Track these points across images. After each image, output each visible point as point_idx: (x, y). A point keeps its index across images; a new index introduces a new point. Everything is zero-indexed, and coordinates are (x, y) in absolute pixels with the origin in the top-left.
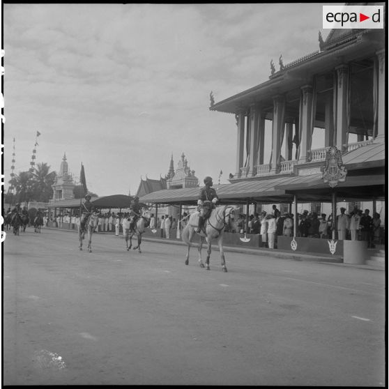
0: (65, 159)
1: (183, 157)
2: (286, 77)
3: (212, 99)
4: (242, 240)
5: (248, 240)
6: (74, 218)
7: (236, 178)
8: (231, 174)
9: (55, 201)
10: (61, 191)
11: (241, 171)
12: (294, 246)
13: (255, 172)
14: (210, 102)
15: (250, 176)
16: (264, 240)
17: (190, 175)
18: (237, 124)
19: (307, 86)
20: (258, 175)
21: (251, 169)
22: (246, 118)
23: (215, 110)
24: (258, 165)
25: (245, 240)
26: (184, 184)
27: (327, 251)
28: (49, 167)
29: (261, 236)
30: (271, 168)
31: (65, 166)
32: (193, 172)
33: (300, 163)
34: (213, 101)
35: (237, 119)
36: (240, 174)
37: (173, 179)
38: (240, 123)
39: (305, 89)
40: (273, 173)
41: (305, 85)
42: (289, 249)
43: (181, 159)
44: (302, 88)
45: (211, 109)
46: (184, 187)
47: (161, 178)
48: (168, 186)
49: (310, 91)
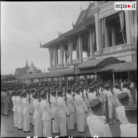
1: (32, 62)
3: (40, 44)
7: (50, 69)
8: (48, 68)
11: (51, 67)
13: (56, 67)
15: (54, 68)
17: (35, 69)
18: (49, 52)
19: (70, 40)
20: (57, 68)
21: (55, 66)
22: (52, 50)
23: (42, 47)
24: (57, 65)
26: (33, 71)
30: (60, 65)
32: (36, 67)
33: (69, 64)
34: (41, 45)
35: (49, 50)
37: (29, 70)
38: (50, 52)
40: (61, 67)
43: (31, 63)
44: (68, 41)
45: (40, 47)
46: (33, 73)
47: (23, 67)
48: (27, 73)
49: (71, 42)
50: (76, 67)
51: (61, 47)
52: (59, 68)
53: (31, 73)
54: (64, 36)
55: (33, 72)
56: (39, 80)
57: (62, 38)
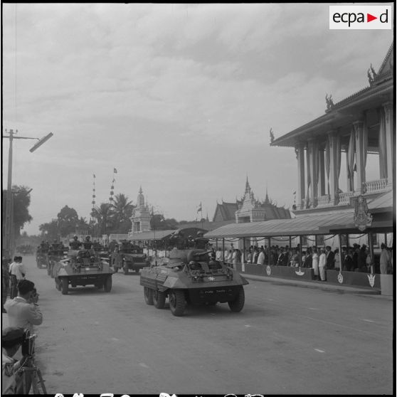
0: (141, 192)
2: (337, 115)
3: (272, 135)
4: (298, 273)
5: (302, 274)
6: (151, 251)
7: (298, 209)
8: (294, 206)
9: (134, 234)
10: (139, 223)
11: (303, 203)
12: (341, 279)
13: (316, 204)
14: (270, 138)
15: (311, 207)
16: (316, 273)
17: (256, 207)
18: (297, 157)
19: (357, 122)
20: (319, 206)
21: (312, 200)
22: (305, 151)
23: (275, 145)
24: (320, 196)
25: (300, 273)
26: (251, 215)
27: (367, 283)
28: (127, 198)
29: (313, 270)
31: (141, 198)
33: (355, 194)
34: (273, 138)
35: (297, 153)
36: (302, 205)
37: (242, 211)
38: (299, 156)
39: (356, 124)
40: (332, 204)
41: (356, 120)
42: (336, 282)
44: (354, 123)
45: (271, 144)
46: (251, 219)
47: (237, 201)
48: (237, 218)
49: (361, 126)
50: (361, 208)
51: (332, 143)
52: (326, 205)
53: (246, 219)
54: (339, 110)
55: (251, 217)
56: (267, 242)
57: (333, 117)
